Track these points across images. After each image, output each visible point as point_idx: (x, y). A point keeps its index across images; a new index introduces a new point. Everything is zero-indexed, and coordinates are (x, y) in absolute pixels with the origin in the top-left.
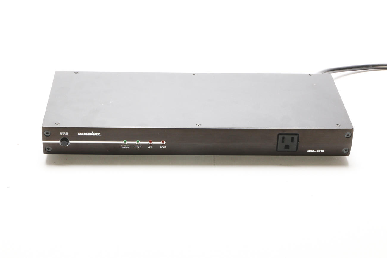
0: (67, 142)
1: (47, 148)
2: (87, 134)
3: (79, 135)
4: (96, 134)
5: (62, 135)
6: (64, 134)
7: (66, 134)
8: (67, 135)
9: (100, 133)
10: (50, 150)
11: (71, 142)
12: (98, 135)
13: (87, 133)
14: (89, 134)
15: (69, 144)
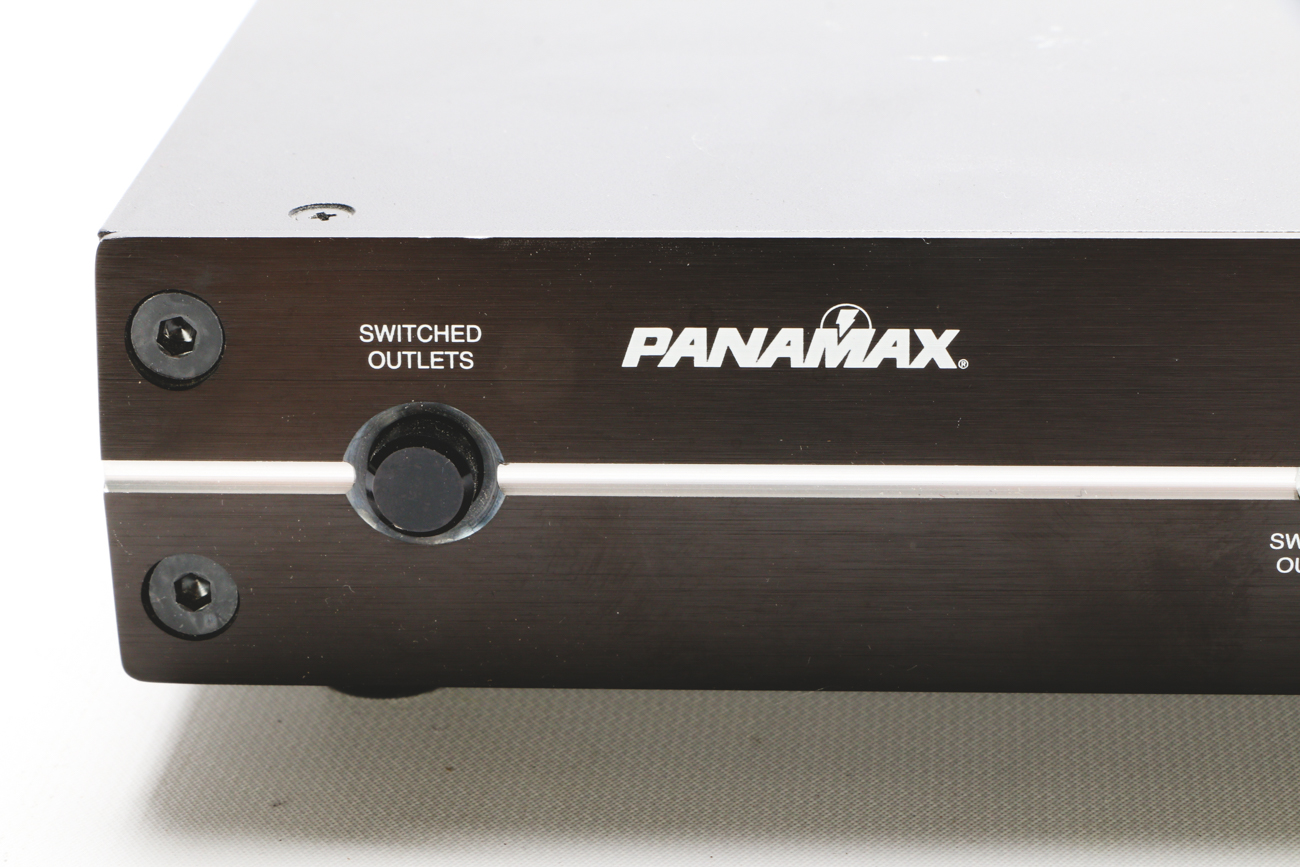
0: (464, 470)
1: (165, 579)
2: (752, 351)
3: (649, 362)
4: (895, 344)
5: (386, 359)
6: (426, 349)
7: (442, 345)
8: (467, 360)
9: (950, 335)
10: (208, 621)
11: (517, 477)
12: (921, 362)
13: (759, 334)
14: (788, 344)
15: (488, 506)
